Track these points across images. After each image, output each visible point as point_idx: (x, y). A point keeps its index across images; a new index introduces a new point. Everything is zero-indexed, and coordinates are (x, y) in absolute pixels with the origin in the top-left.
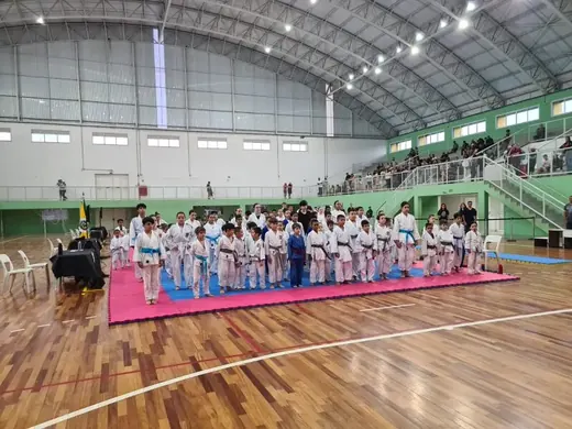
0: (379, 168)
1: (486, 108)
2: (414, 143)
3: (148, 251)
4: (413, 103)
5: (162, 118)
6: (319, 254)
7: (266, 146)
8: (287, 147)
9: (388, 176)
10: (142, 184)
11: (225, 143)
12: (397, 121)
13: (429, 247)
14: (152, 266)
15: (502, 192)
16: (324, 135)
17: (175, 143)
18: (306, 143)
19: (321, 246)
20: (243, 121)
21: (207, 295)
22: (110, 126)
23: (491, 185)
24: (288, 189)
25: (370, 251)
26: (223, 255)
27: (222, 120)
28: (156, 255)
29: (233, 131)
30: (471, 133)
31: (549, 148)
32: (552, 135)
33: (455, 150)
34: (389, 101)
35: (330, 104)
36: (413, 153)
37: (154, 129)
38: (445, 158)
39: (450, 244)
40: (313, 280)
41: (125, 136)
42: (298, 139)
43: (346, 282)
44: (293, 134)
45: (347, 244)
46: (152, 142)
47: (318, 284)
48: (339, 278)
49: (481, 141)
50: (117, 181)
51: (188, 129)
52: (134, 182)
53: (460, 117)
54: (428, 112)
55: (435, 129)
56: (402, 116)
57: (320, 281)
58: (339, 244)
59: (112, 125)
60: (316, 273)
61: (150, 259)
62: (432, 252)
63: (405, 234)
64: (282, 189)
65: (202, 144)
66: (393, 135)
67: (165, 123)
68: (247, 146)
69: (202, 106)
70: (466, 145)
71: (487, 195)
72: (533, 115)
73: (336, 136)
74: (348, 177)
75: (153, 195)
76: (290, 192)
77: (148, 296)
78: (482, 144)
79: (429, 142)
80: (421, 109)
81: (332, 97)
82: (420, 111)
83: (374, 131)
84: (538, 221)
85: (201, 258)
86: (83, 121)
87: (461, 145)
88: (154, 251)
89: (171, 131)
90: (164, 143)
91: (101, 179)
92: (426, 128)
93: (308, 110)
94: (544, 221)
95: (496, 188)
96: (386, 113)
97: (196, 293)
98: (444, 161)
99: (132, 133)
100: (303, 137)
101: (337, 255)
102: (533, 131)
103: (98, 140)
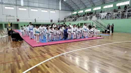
0: (71, 17)
1: (91, 6)
2: (77, 12)
3: (37, 32)
4: (77, 4)
5: (22, 4)
6: (70, 33)
7: (46, 11)
8: (51, 12)
9: (73, 19)
10: (18, 18)
11: (37, 10)
12: (74, 8)
13: (89, 32)
14: (38, 35)
15: (96, 23)
16: (59, 10)
17: (25, 9)
18: (55, 11)
19: (70, 32)
20: (41, 5)
21: (49, 42)
22: (9, 5)
23: (94, 21)
24: (52, 21)
25: (79, 33)
26: (51, 33)
27: (36, 5)
28: (39, 33)
29: (39, 7)
30: (88, 11)
31: (104, 15)
32: (104, 12)
33: (85, 14)
34: (73, 3)
35: (60, 3)
36: (77, 14)
37: (20, 6)
38: (84, 16)
39: (92, 32)
40: (68, 38)
41: (13, 7)
42: (54, 10)
43: (74, 39)
44: (53, 9)
45: (75, 32)
46: (20, 9)
47: (69, 39)
48: (73, 38)
49: (90, 13)
50: (12, 18)
51: (28, 6)
52: (16, 18)
53: (86, 8)
54: (80, 6)
55: (81, 10)
56: (75, 7)
57: (70, 39)
58: (74, 31)
59: (10, 4)
60: (69, 37)
61: (38, 34)
62: (90, 33)
63: (85, 30)
64: (50, 21)
65: (32, 10)
66: (73, 11)
67: (23, 5)
68: (42, 11)
69: (31, 1)
70: (88, 13)
71: (93, 23)
72: (99, 8)
73: (61, 10)
74: (65, 19)
75: (21, 21)
76: (52, 22)
77: (37, 42)
78: (91, 13)
79: (80, 12)
80: (79, 5)
81: (61, 1)
82: (78, 6)
83: (69, 9)
84: (102, 28)
85: (48, 34)
86: (2, 3)
87: (86, 13)
88: (38, 32)
89: (25, 6)
90: (23, 9)
91: (7, 17)
92: (79, 9)
93: (55, 4)
94: (103, 28)
95: (95, 22)
96: (72, 6)
97: (47, 41)
98: (83, 16)
99: (15, 6)
100: (55, 10)
101: (73, 34)
102: (100, 11)
103: (6, 8)
